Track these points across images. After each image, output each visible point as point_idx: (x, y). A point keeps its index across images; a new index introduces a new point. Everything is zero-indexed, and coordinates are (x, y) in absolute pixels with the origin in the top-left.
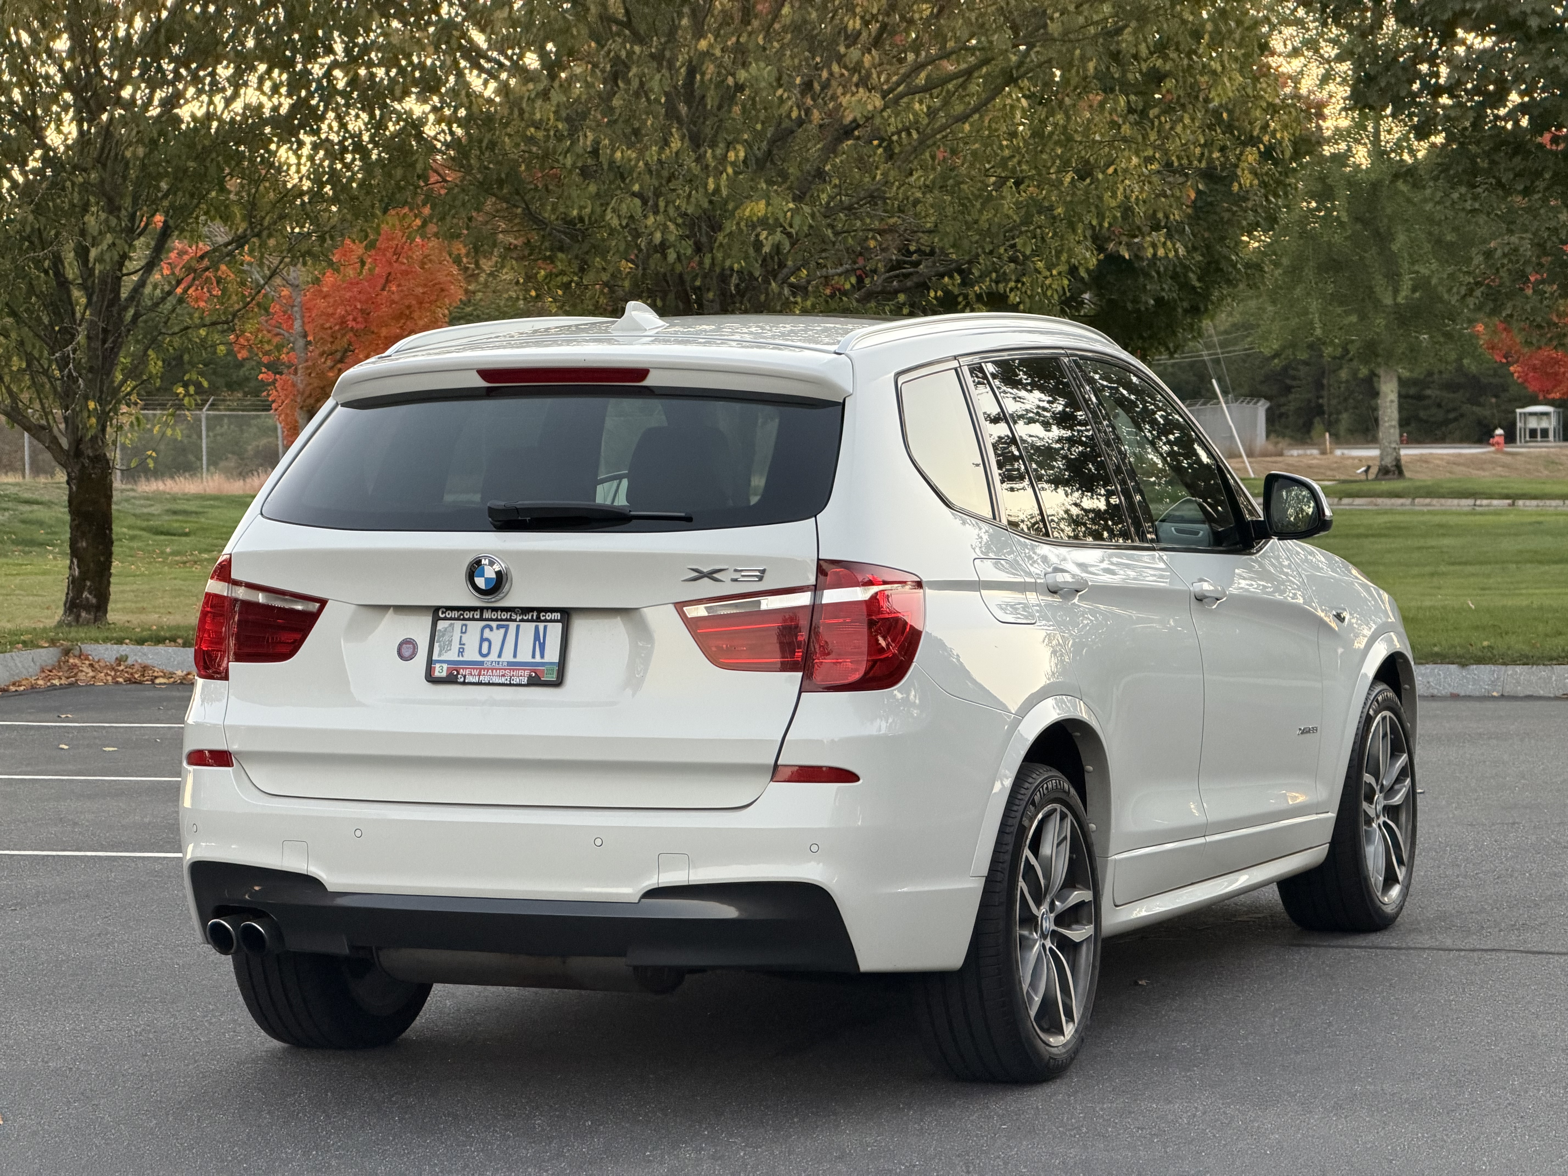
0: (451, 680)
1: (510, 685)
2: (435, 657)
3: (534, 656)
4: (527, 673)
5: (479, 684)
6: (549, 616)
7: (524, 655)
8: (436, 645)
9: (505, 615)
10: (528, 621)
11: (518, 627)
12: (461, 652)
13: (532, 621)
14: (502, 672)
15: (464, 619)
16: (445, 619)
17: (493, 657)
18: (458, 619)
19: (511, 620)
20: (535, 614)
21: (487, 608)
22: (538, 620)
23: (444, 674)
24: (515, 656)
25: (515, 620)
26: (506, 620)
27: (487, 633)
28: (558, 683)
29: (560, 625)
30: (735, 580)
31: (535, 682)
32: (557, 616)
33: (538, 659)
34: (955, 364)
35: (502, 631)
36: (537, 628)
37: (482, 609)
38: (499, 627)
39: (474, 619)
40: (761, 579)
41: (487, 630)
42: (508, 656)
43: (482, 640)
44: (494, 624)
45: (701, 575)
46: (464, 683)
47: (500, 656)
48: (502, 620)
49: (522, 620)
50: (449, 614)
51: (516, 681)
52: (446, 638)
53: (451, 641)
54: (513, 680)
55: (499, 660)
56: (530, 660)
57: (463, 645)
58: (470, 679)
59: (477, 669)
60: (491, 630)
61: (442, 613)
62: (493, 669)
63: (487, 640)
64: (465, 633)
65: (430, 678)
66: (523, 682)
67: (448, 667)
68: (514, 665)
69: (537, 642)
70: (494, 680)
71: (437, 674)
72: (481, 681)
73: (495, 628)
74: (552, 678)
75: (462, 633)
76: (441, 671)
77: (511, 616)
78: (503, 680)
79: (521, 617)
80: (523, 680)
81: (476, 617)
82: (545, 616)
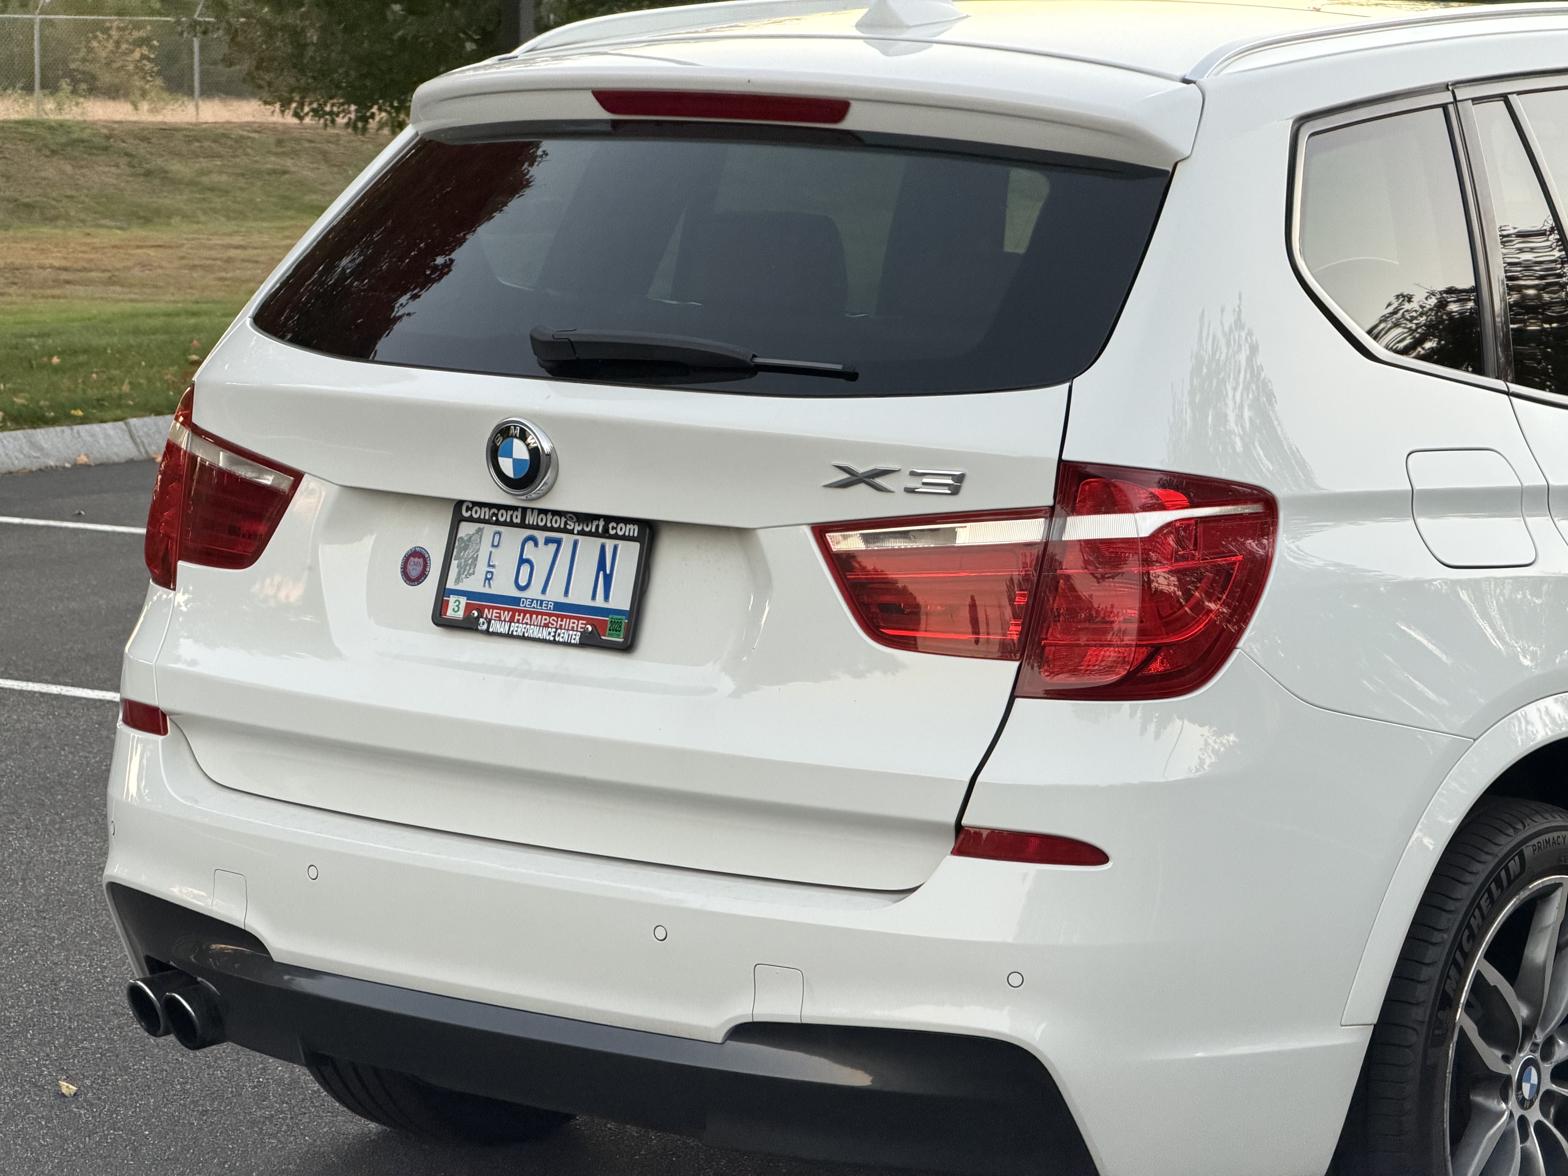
0: (468, 625)
1: (554, 642)
2: (450, 585)
3: (594, 597)
4: (582, 624)
5: (509, 636)
6: (621, 531)
7: (580, 595)
8: (454, 563)
9: (559, 522)
10: (590, 536)
11: (576, 543)
12: (489, 579)
13: (596, 534)
14: (545, 619)
15: (497, 523)
16: (471, 520)
17: (534, 592)
18: (489, 523)
19: (565, 531)
20: (602, 523)
21: (533, 507)
22: (605, 534)
23: (460, 615)
24: (566, 593)
25: (571, 532)
26: (558, 530)
27: (529, 551)
28: (627, 647)
29: (637, 545)
30: (911, 491)
31: (591, 641)
32: (633, 530)
33: (600, 602)
34: (1447, 97)
35: (553, 547)
36: (602, 548)
37: (524, 510)
38: (548, 541)
39: (511, 524)
40: (955, 491)
41: (530, 545)
43: (522, 561)
44: (541, 536)
45: (853, 479)
46: (487, 632)
47: (544, 591)
48: (552, 529)
49: (582, 533)
50: (476, 512)
51: (563, 636)
52: (470, 552)
53: (475, 559)
54: (559, 635)
55: (542, 597)
56: (587, 602)
57: (493, 566)
58: (496, 627)
59: (509, 610)
60: (536, 545)
61: (467, 511)
62: (531, 613)
63: (528, 561)
64: (497, 546)
65: (440, 619)
66: (574, 639)
67: (467, 603)
68: (564, 610)
69: (601, 573)
70: (531, 631)
71: (450, 613)
72: (512, 631)
73: (541, 542)
74: (618, 636)
75: (493, 546)
76: (456, 609)
77: (566, 523)
78: (544, 634)
79: (580, 528)
80: (574, 637)
81: (515, 521)
82: (616, 528)
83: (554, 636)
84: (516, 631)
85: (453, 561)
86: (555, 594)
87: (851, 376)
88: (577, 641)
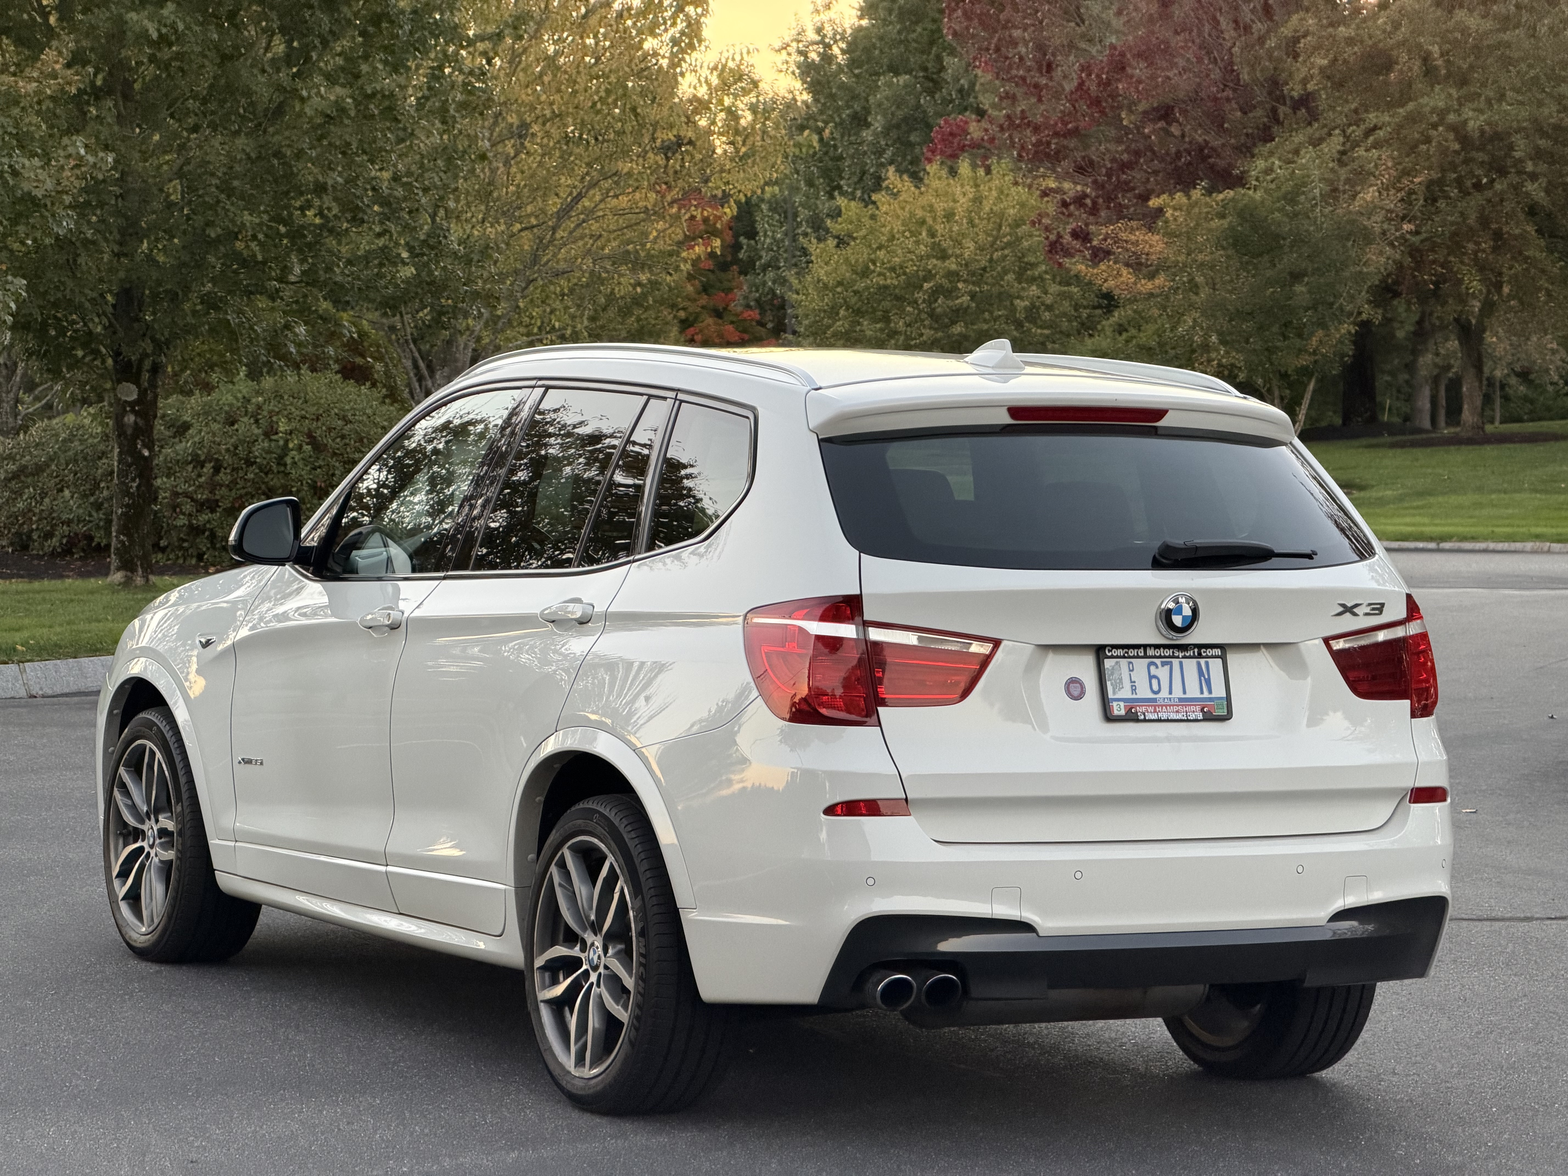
0: (1131, 717)
1: (1188, 721)
2: (1111, 696)
3: (1202, 692)
4: (1198, 708)
5: (1159, 720)
6: (1210, 652)
7: (1193, 691)
8: (1107, 684)
9: (1168, 652)
10: (1190, 657)
11: (1181, 663)
12: (1134, 690)
13: (1194, 657)
14: (1176, 708)
15: (1130, 657)
16: (1112, 657)
17: (1164, 694)
18: (1124, 657)
19: (1173, 657)
20: (1196, 650)
21: (1150, 646)
22: (1200, 656)
23: (1123, 712)
24: (1185, 692)
25: (1178, 657)
26: (1169, 657)
27: (1154, 671)
28: (1228, 717)
29: (1220, 660)
31: (1209, 717)
32: (1218, 652)
33: (1206, 694)
35: (1167, 668)
36: (1199, 664)
37: (1145, 646)
38: (1163, 664)
39: (1138, 657)
41: (1152, 668)
42: (1178, 693)
43: (1151, 677)
44: (1158, 661)
46: (1145, 720)
47: (1170, 693)
48: (1165, 657)
49: (1185, 657)
50: (1116, 652)
51: (1192, 716)
52: (1116, 676)
53: (1121, 680)
54: (1190, 716)
55: (1170, 696)
57: (1134, 682)
58: (1150, 716)
59: (1151, 706)
60: (1157, 667)
61: (1109, 653)
62: (1166, 706)
63: (1155, 677)
64: (1132, 670)
65: (1109, 717)
66: (1199, 717)
67: (1125, 705)
68: (1185, 701)
69: (1202, 678)
70: (1172, 716)
71: (1116, 713)
72: (1161, 717)
73: (1159, 665)
74: (1224, 712)
75: (1130, 670)
76: (1118, 709)
77: (1173, 653)
78: (1179, 716)
79: (1182, 654)
81: (1140, 654)
82: (1206, 652)
83: (1187, 717)
84: (1163, 717)
85: (1107, 682)
87: (1309, 556)
88: (1201, 718)
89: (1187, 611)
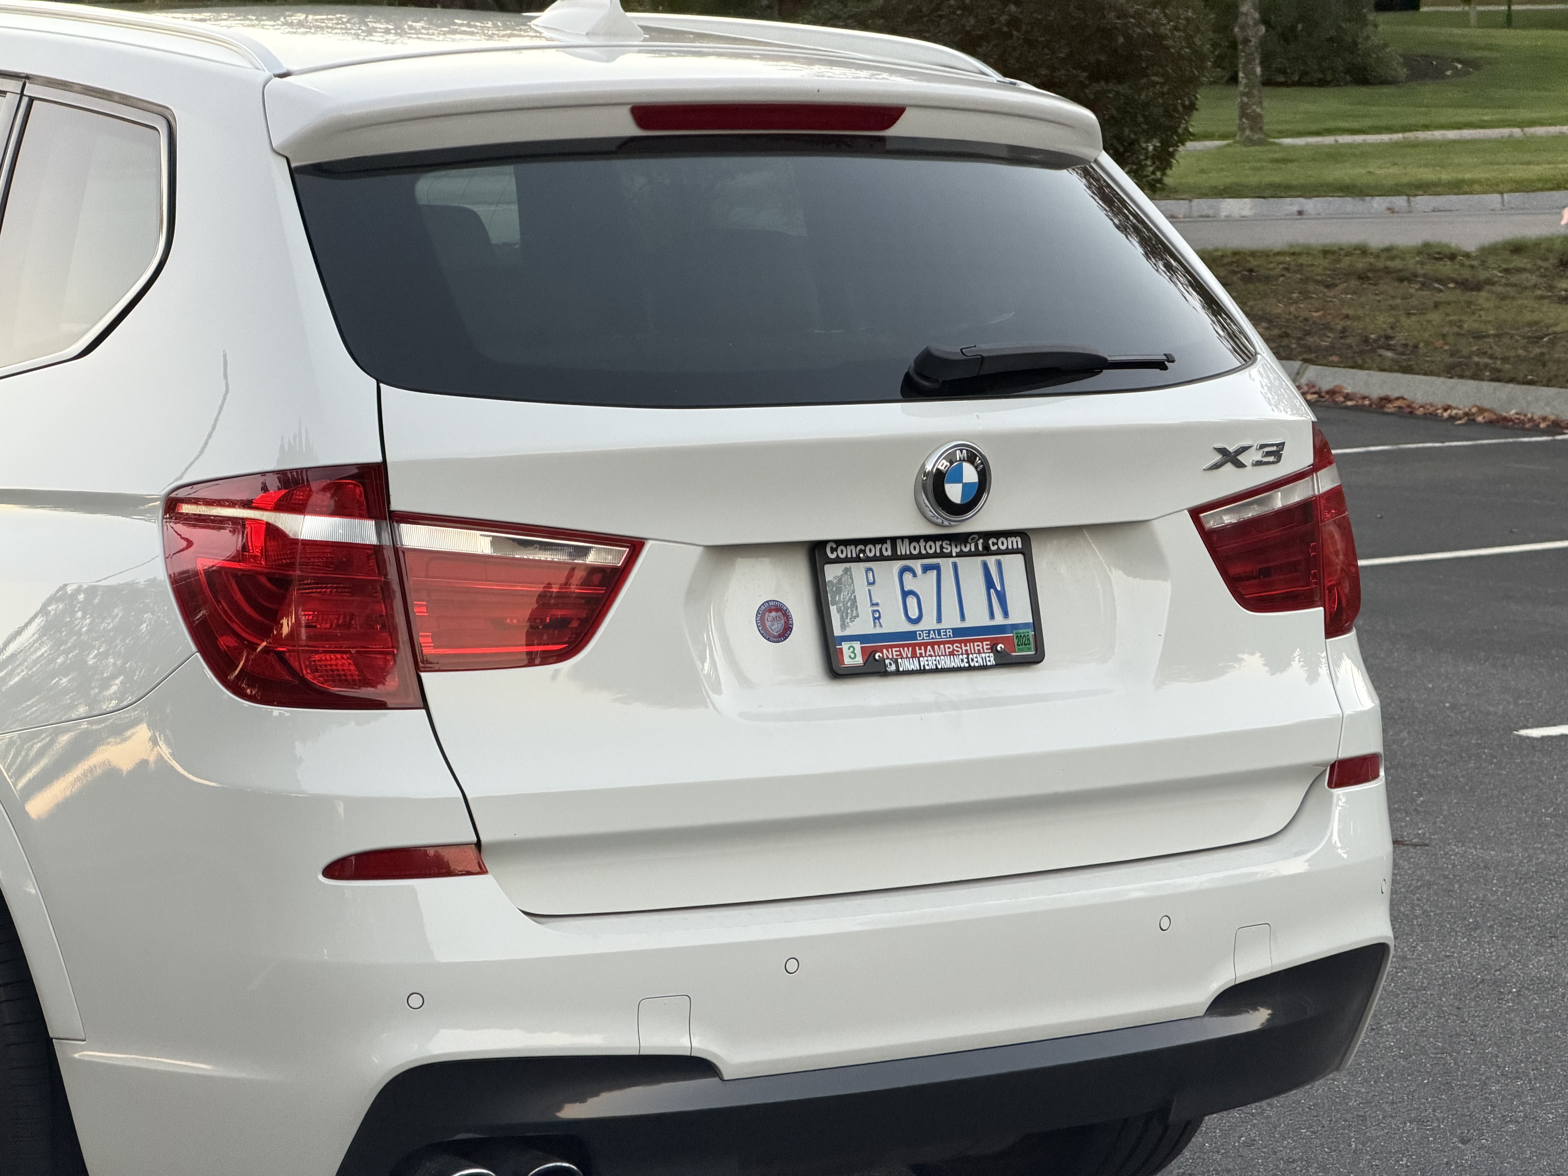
0: (873, 668)
1: (970, 669)
2: (837, 632)
3: (992, 616)
4: (986, 645)
5: (922, 671)
6: (1004, 544)
7: (977, 617)
8: (833, 609)
9: (934, 548)
10: (970, 554)
11: (955, 566)
13: (975, 553)
14: (949, 648)
15: (868, 559)
16: (838, 560)
17: (928, 622)
18: (858, 560)
19: (942, 555)
20: (980, 541)
21: (903, 538)
22: (987, 551)
23: (859, 661)
24: (963, 617)
25: (950, 555)
26: (935, 555)
27: (910, 583)
28: (1037, 658)
29: (1020, 557)
31: (1006, 661)
32: (1016, 542)
33: (999, 620)
35: (932, 575)
36: (985, 566)
37: (894, 540)
38: (926, 569)
39: (882, 558)
41: (907, 576)
43: (905, 594)
44: (917, 565)
46: (898, 673)
47: (939, 620)
48: (928, 556)
49: (961, 555)
50: (844, 553)
51: (978, 661)
52: (844, 595)
53: (854, 601)
54: (973, 660)
55: (939, 627)
56: (986, 622)
57: (877, 604)
58: (907, 665)
59: (908, 646)
60: (915, 575)
61: (832, 553)
62: (932, 644)
63: (912, 593)
64: (873, 583)
65: (835, 670)
66: (990, 661)
67: (862, 648)
68: (964, 634)
69: (992, 591)
70: (943, 662)
71: (847, 661)
72: (924, 666)
73: (919, 571)
74: (1029, 650)
75: (869, 584)
76: (851, 655)
77: (942, 547)
78: (956, 662)
79: (958, 550)
80: (988, 659)
81: (885, 554)
82: (997, 544)
83: (968, 662)
84: (928, 665)
85: (831, 607)
86: (952, 621)
87: (1162, 366)
88: (993, 662)
89: (970, 474)
